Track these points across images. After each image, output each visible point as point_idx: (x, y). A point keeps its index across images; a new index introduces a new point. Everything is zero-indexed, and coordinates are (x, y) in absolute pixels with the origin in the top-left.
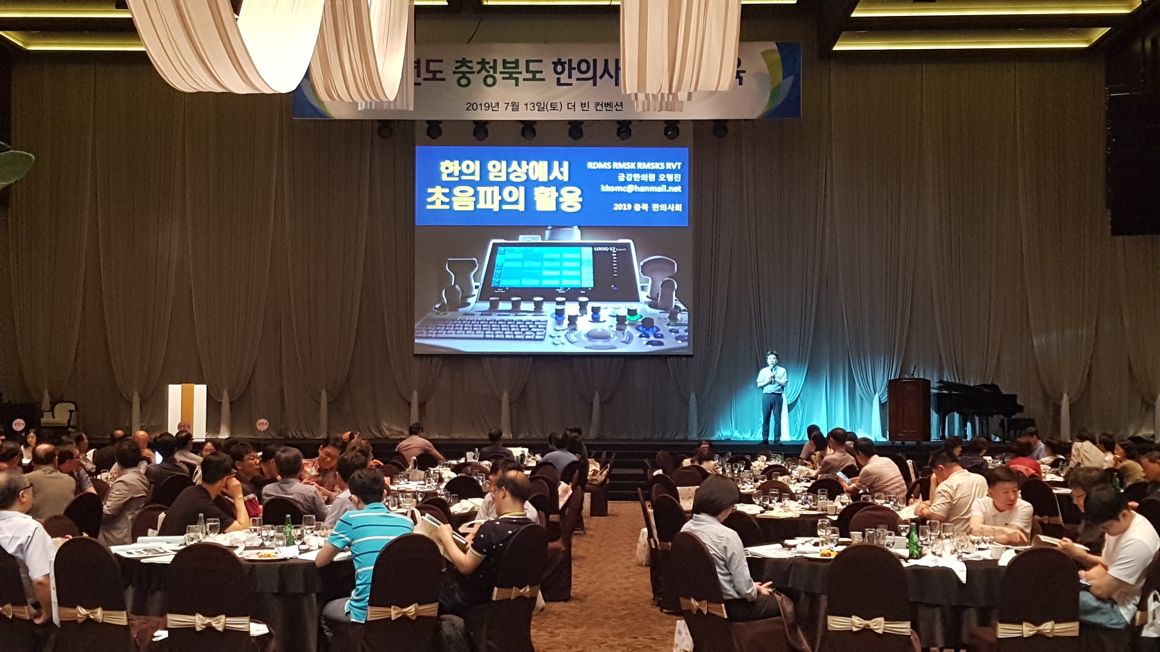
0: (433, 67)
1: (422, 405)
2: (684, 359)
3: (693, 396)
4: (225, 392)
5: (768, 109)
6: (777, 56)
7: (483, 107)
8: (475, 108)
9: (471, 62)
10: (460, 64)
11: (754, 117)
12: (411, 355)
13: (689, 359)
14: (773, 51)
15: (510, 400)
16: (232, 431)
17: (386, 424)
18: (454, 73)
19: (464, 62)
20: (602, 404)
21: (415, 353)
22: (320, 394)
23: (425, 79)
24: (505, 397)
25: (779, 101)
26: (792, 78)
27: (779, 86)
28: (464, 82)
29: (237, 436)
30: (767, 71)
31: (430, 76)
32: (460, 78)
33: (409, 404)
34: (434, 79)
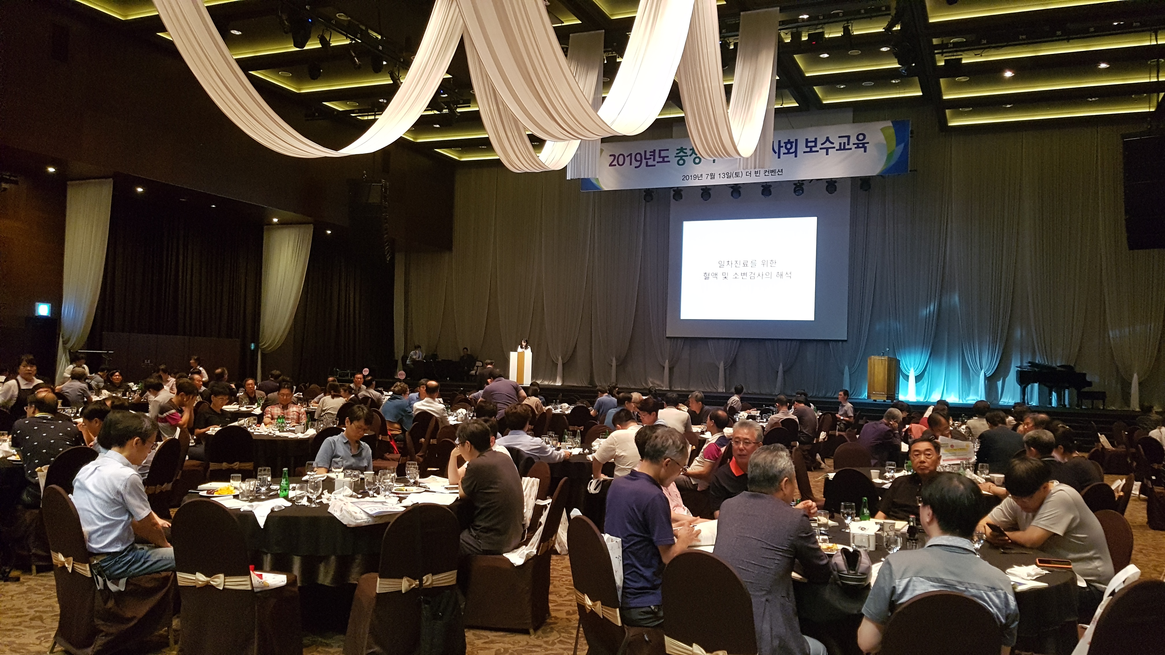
0: (663, 154)
1: (671, 369)
2: (841, 343)
3: (847, 368)
4: (560, 358)
5: (885, 167)
6: (892, 131)
7: (693, 178)
8: (687, 178)
9: (686, 149)
10: (678, 151)
11: (875, 175)
12: (665, 338)
13: (844, 343)
14: (889, 127)
15: (724, 367)
16: (563, 381)
17: (651, 380)
18: (675, 157)
19: (682, 150)
20: (784, 372)
21: (667, 336)
22: (612, 360)
23: (658, 162)
24: (721, 366)
25: (892, 162)
26: (903, 145)
27: (894, 151)
28: (681, 162)
29: (566, 384)
30: (885, 142)
31: (661, 160)
32: (679, 160)
33: (664, 368)
34: (664, 161)
